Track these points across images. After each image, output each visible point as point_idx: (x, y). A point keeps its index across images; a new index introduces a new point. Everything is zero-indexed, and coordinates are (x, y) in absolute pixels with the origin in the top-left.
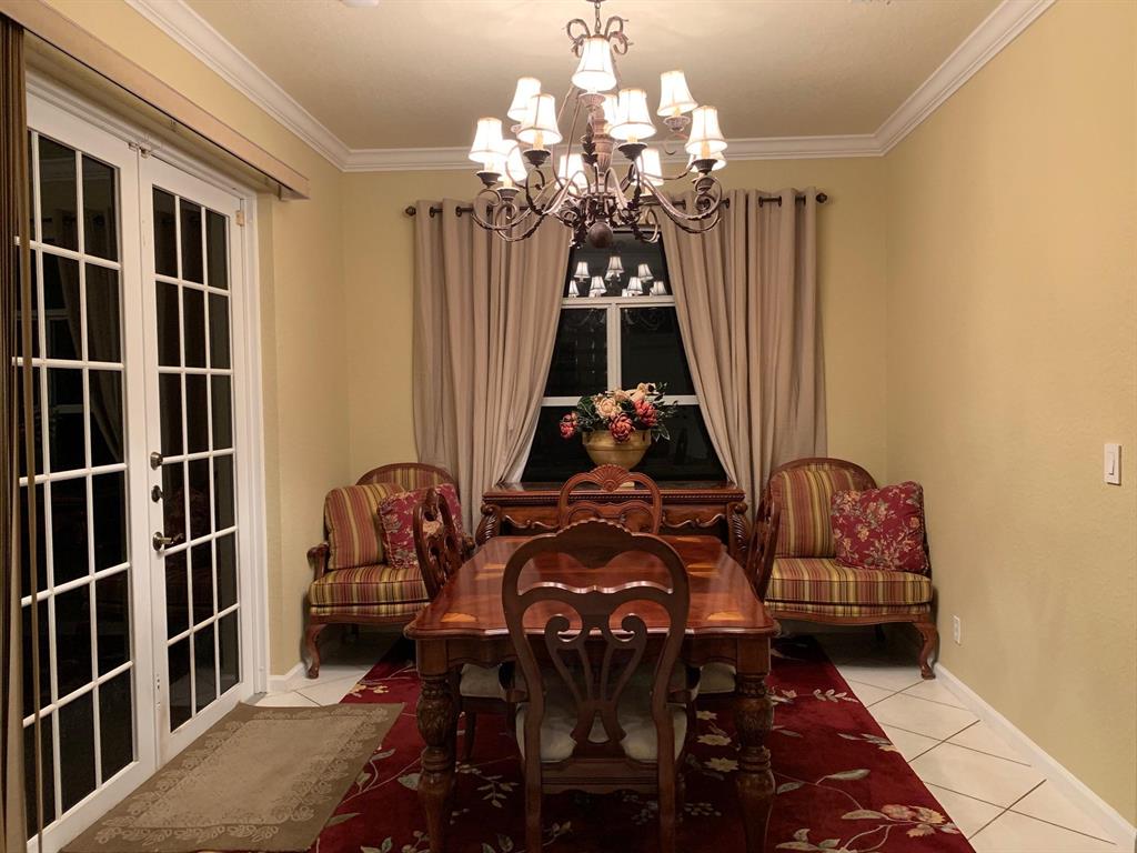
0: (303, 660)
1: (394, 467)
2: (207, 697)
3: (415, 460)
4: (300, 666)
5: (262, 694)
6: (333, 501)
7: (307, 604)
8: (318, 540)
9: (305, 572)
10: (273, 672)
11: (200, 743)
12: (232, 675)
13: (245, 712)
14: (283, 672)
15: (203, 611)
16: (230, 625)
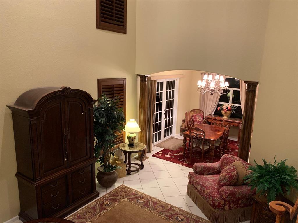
0: (180, 133)
1: (196, 110)
2: (168, 135)
3: (199, 109)
4: (180, 134)
5: (174, 136)
6: (186, 114)
7: (181, 127)
8: (184, 119)
9: (181, 123)
10: (176, 134)
11: (167, 140)
12: (171, 133)
13: (172, 138)
14: (177, 134)
15: (169, 126)
16: (171, 128)
